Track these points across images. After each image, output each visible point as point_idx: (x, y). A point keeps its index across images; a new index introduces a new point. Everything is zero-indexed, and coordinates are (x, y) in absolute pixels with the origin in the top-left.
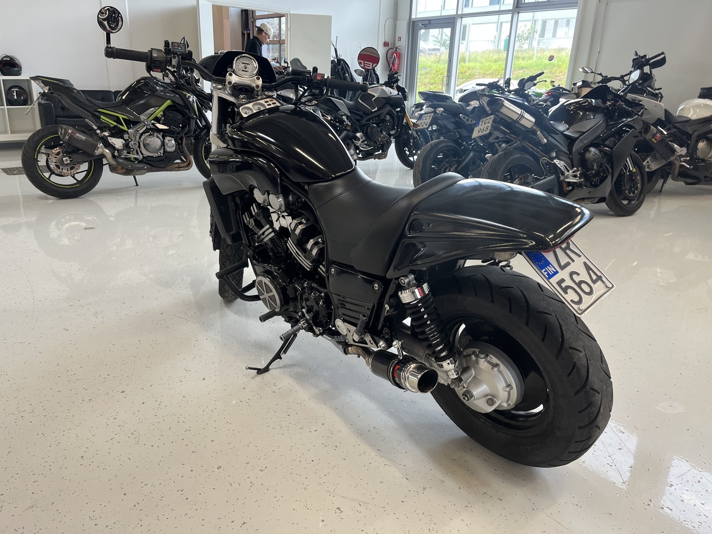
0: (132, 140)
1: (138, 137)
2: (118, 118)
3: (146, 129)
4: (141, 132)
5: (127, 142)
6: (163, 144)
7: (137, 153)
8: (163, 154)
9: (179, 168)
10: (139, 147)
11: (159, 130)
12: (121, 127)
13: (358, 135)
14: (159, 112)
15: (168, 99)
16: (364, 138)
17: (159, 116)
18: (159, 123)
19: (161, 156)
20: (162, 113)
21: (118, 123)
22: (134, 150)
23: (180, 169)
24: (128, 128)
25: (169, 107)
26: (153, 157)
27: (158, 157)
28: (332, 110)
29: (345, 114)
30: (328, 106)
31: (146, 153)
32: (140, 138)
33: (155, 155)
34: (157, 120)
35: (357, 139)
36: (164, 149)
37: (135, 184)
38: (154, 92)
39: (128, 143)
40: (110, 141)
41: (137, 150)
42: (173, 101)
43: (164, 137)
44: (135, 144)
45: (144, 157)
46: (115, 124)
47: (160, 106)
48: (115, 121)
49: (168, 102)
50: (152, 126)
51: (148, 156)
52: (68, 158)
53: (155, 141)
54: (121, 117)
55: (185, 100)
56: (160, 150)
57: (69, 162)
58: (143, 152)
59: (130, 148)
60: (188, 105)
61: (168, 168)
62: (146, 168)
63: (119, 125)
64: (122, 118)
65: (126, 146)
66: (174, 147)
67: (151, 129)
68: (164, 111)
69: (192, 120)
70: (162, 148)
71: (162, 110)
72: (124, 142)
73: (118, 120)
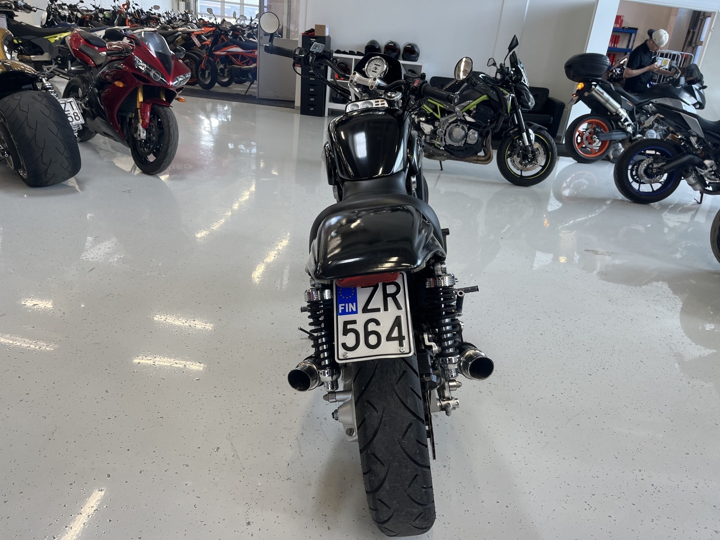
0: (440, 127)
1: (446, 126)
2: (436, 106)
3: (457, 119)
4: (450, 121)
5: (435, 129)
6: (466, 135)
7: (442, 141)
8: (464, 145)
10: (445, 135)
11: (466, 122)
12: (436, 115)
13: (707, 162)
14: (472, 105)
15: (484, 94)
16: (715, 168)
17: (472, 109)
18: (470, 116)
19: (461, 147)
20: (475, 107)
21: (434, 111)
22: (439, 136)
23: (478, 162)
24: (442, 117)
25: (483, 102)
26: (453, 146)
27: (458, 147)
28: (681, 127)
29: (697, 135)
30: (676, 122)
31: (449, 142)
32: (448, 127)
33: (456, 144)
34: (469, 112)
35: (704, 167)
36: (466, 140)
37: (440, 169)
38: (474, 86)
39: (436, 130)
40: (421, 126)
41: (442, 138)
42: (489, 96)
43: (469, 130)
44: (442, 132)
45: (446, 145)
46: (431, 111)
47: (475, 100)
48: (433, 109)
49: (484, 97)
50: (463, 118)
51: (449, 145)
53: (458, 132)
54: (439, 105)
55: (501, 96)
56: (462, 141)
58: (446, 140)
59: (436, 135)
60: (502, 101)
61: (467, 159)
62: (445, 155)
63: (434, 113)
64: (440, 107)
65: (434, 132)
66: (476, 141)
67: (461, 120)
68: (478, 105)
69: (501, 116)
70: (464, 139)
71: (476, 104)
72: (433, 128)
73: (435, 109)
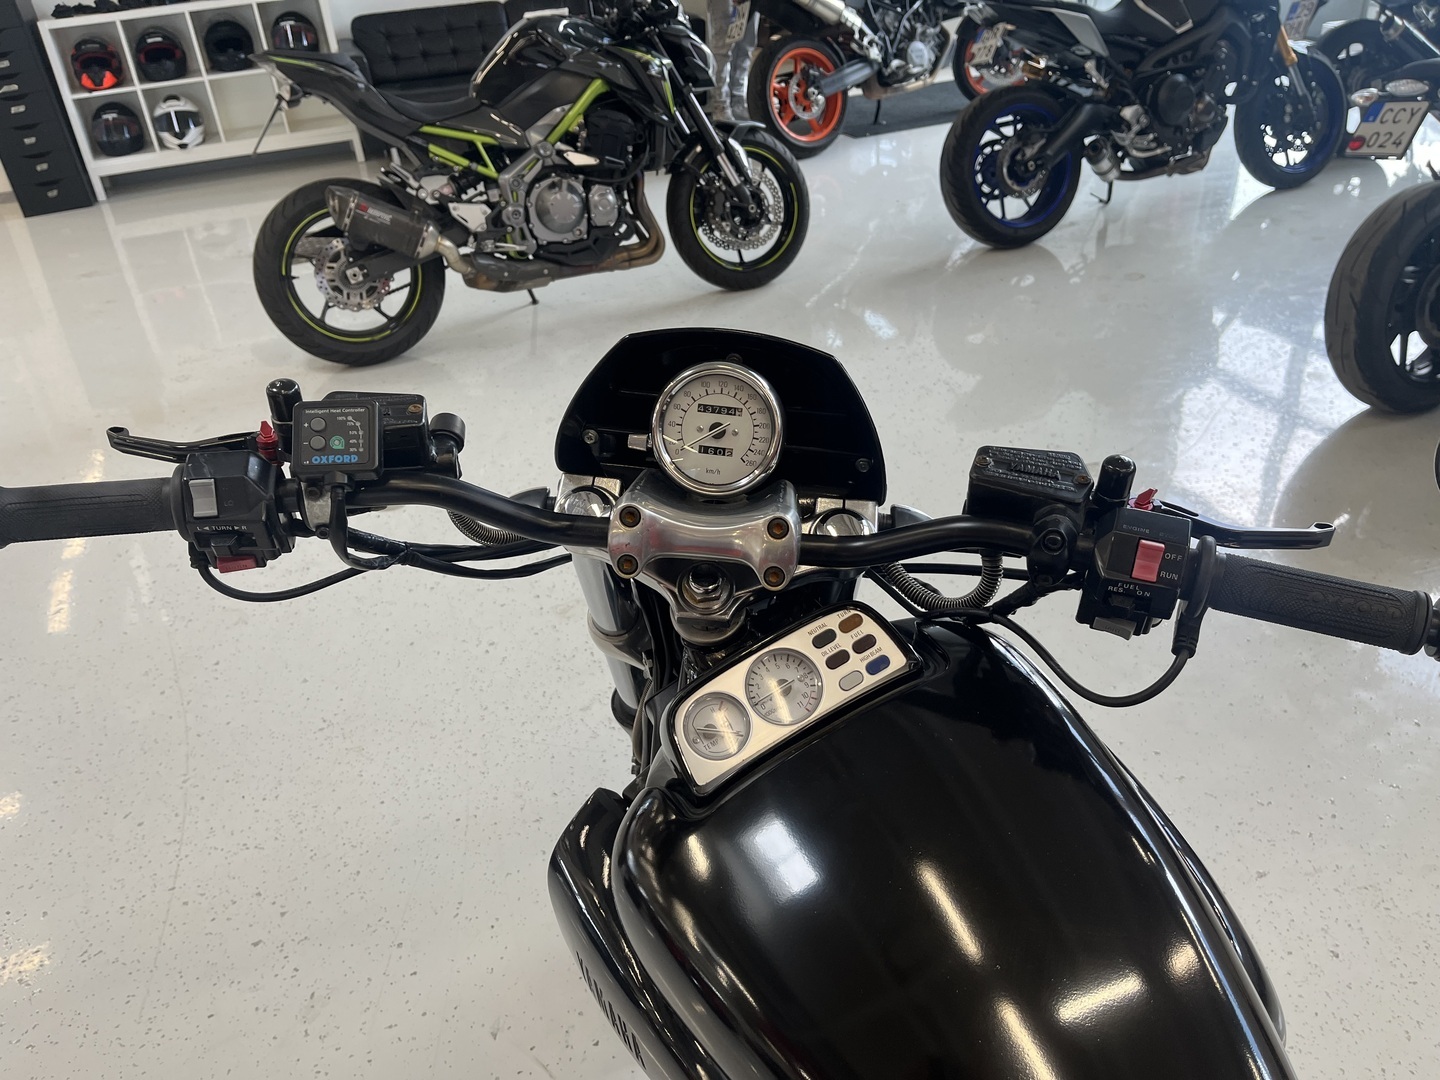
0: (507, 203)
1: (522, 193)
2: (472, 144)
3: (544, 167)
4: (528, 178)
5: (497, 210)
6: (586, 206)
7: (524, 237)
8: (588, 233)
9: (631, 260)
10: (527, 220)
11: (574, 170)
12: (481, 169)
13: (1128, 113)
14: (572, 117)
15: (593, 79)
16: (1144, 120)
17: (574, 128)
18: (576, 150)
19: (582, 240)
20: (581, 120)
21: (471, 160)
22: (513, 228)
23: (634, 262)
24: (499, 170)
25: (599, 100)
26: (561, 243)
27: (574, 242)
28: (1055, 43)
29: (1093, 53)
30: (1042, 34)
31: (545, 236)
32: (528, 194)
33: (567, 238)
34: (570, 139)
35: (1122, 125)
36: (589, 219)
37: (530, 300)
38: (559, 62)
39: (500, 212)
40: (454, 213)
41: (521, 230)
42: (607, 81)
43: (587, 187)
44: (516, 213)
45: (539, 247)
46: (465, 162)
47: (574, 102)
48: (465, 156)
49: (596, 87)
50: (558, 160)
51: (549, 243)
52: (356, 269)
53: (564, 201)
54: (479, 141)
55: (638, 70)
56: (578, 222)
57: (361, 278)
58: (536, 233)
59: (504, 225)
60: (645, 86)
61: (604, 265)
62: (546, 271)
63: (474, 166)
64: (484, 144)
65: (496, 221)
66: (616, 211)
67: (555, 168)
68: (587, 114)
69: (658, 128)
70: (582, 216)
71: (582, 110)
72: (489, 211)
73: (471, 152)
